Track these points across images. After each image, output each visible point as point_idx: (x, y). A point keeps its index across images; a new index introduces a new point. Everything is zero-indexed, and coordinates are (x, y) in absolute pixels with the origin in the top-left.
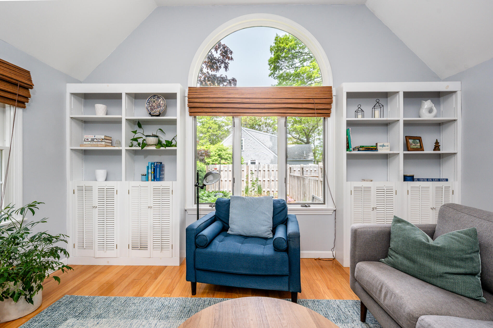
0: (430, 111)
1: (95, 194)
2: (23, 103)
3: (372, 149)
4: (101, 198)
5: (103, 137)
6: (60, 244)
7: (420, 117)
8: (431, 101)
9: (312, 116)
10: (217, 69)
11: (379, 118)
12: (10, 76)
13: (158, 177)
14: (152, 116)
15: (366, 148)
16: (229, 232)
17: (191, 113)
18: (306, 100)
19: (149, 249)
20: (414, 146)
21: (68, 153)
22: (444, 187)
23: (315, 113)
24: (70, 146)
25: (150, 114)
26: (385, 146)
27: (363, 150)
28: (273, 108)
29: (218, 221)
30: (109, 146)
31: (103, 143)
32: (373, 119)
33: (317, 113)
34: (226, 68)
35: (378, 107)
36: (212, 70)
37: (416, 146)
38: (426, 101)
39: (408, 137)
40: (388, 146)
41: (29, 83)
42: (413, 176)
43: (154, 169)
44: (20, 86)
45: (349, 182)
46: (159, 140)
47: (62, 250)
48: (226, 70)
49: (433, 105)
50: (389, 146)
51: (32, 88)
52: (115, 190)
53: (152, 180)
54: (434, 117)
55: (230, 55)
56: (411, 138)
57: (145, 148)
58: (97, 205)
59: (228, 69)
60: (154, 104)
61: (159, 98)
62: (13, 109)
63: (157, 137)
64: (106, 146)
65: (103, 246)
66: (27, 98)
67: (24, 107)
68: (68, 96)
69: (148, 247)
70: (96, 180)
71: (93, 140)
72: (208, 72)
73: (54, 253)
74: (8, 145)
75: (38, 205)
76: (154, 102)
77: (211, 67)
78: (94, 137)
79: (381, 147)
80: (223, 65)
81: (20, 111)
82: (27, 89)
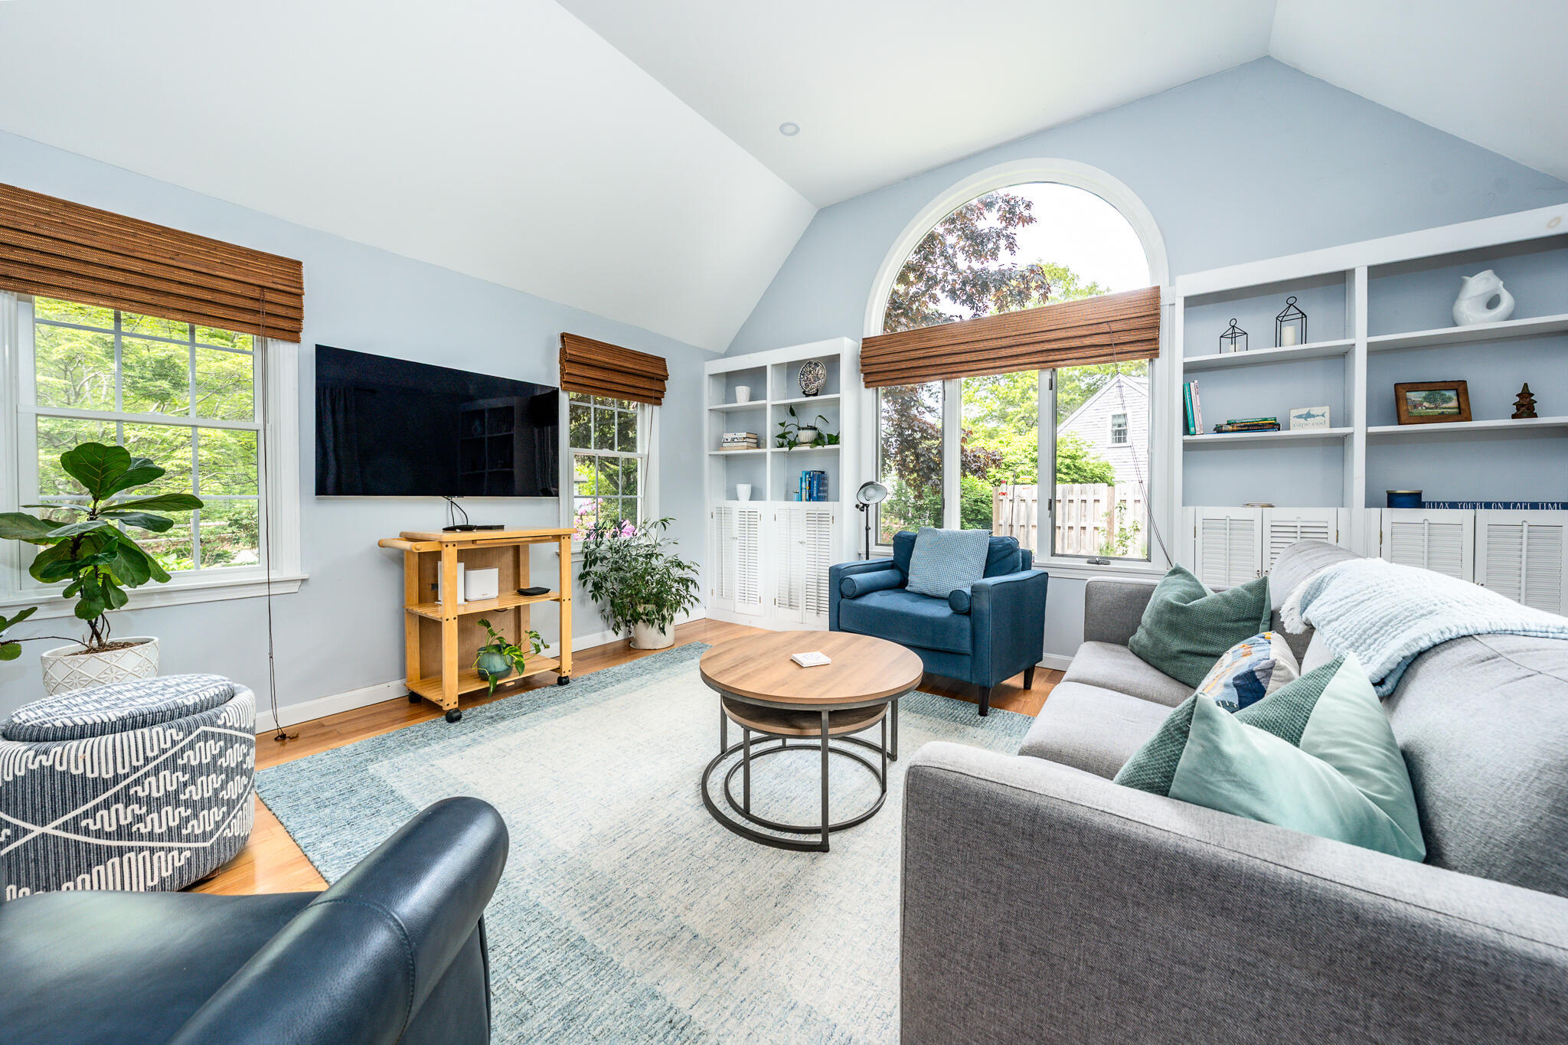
0: (1493, 302)
1: (736, 518)
2: (660, 399)
3: (1263, 425)
4: (742, 524)
5: (744, 435)
6: (691, 575)
7: (1455, 325)
8: (1496, 273)
9: (1105, 362)
10: (994, 254)
11: (1295, 344)
12: (647, 370)
13: (815, 495)
14: (807, 396)
15: (1245, 426)
16: (907, 588)
17: (868, 384)
18: (1090, 327)
19: (800, 608)
20: (1427, 408)
21: (706, 458)
22: (1525, 524)
23: (1112, 354)
24: (710, 450)
25: (804, 392)
26: (1314, 416)
27: (1233, 431)
28: (1016, 356)
29: (895, 571)
30: (753, 448)
31: (745, 444)
32: (1279, 349)
33: (1117, 354)
34: (1011, 246)
35: (1294, 316)
36: (983, 259)
37: (1436, 408)
38: (1471, 276)
39: (1404, 386)
40: (1323, 415)
41: (664, 374)
42: (1419, 495)
43: (810, 482)
44: (657, 380)
45: (1191, 509)
46: (819, 434)
47: (692, 581)
48: (1013, 252)
49: (1501, 283)
50: (1327, 415)
51: (667, 379)
52: (758, 514)
53: (806, 500)
54: (1508, 319)
55: (1026, 213)
56: (1415, 386)
57: (794, 449)
58: (737, 536)
59: (1015, 249)
60: (810, 376)
61: (816, 365)
62: (650, 407)
63: (815, 429)
64: (748, 448)
65: (745, 597)
66: (662, 392)
67: (660, 404)
68: (706, 378)
69: (800, 605)
70: (737, 500)
71: (733, 440)
72: (970, 268)
73: (684, 581)
74: (647, 453)
75: (669, 521)
76: (810, 372)
77: (978, 254)
78: (734, 436)
79: (1302, 421)
80: (1003, 243)
81: (656, 408)
82: (663, 381)
